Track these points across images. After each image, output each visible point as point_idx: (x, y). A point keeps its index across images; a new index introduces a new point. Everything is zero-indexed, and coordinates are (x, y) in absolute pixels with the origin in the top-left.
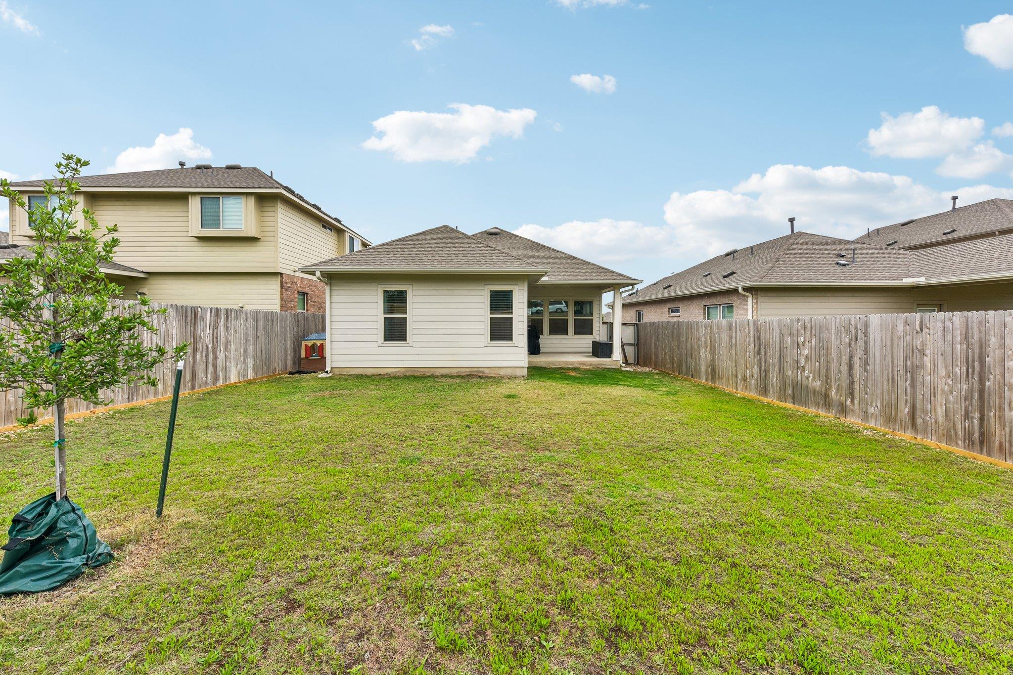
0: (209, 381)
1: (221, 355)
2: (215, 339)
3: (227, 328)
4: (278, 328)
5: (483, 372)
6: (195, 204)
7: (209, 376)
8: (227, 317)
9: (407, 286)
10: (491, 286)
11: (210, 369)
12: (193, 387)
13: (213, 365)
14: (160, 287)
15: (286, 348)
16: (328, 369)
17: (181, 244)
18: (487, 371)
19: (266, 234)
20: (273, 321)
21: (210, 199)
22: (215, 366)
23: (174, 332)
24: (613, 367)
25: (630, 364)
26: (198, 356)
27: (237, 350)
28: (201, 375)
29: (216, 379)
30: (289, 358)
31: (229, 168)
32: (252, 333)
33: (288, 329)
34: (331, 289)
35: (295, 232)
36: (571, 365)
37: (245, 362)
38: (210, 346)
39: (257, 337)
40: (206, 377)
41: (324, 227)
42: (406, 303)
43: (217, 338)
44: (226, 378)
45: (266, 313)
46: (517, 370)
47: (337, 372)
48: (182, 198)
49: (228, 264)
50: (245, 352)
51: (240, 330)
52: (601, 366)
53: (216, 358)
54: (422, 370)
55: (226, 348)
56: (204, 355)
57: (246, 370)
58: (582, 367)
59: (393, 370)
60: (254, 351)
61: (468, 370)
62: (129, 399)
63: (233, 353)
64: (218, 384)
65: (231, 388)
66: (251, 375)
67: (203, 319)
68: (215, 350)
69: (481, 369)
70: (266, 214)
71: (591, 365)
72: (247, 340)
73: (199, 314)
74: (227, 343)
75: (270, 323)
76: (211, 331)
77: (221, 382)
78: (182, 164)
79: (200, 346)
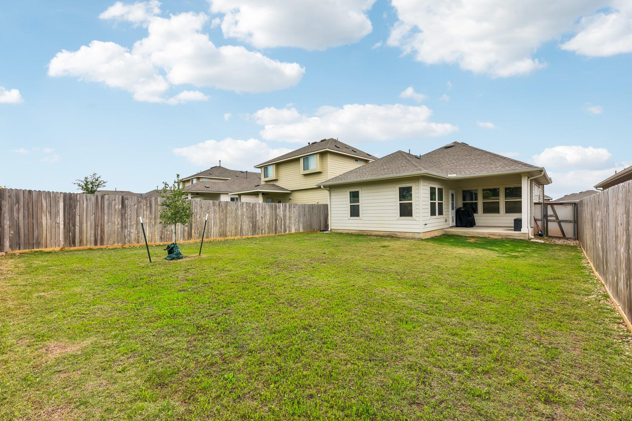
0: (282, 231)
1: (288, 222)
2: (285, 216)
3: (290, 211)
4: (315, 211)
5: (397, 235)
6: (302, 161)
7: (282, 229)
8: (290, 207)
9: (359, 189)
10: (400, 185)
11: (283, 227)
12: (276, 233)
13: (284, 225)
14: (297, 196)
15: (320, 220)
16: (329, 230)
17: (299, 178)
18: (398, 234)
19: (324, 170)
20: (313, 208)
21: (306, 158)
22: (285, 226)
23: (268, 213)
24: (522, 238)
25: (567, 239)
26: (277, 222)
27: (295, 220)
28: (279, 229)
29: (285, 231)
30: (322, 224)
31: (322, 141)
32: (301, 213)
33: (322, 212)
34: (330, 193)
35: (338, 166)
36: (482, 235)
37: (298, 225)
38: (283, 218)
39: (305, 215)
40: (281, 230)
41: (356, 160)
42: (358, 197)
43: (285, 215)
44: (290, 231)
45: (309, 205)
46: (416, 234)
47: (333, 231)
48: (298, 160)
49: (303, 186)
50: (299, 221)
51: (296, 212)
52: (508, 237)
53: (285, 223)
54: (367, 232)
55: (290, 219)
56: (280, 221)
57: (299, 228)
58: (491, 236)
59: (354, 231)
60: (303, 221)
61: (388, 233)
62: (253, 235)
63: (293, 221)
64: (286, 233)
65: (292, 234)
66: (301, 230)
67: (279, 208)
68: (285, 219)
69: (395, 233)
70: (324, 161)
71: (500, 235)
72: (299, 216)
73: (278, 206)
74: (290, 218)
75: (311, 209)
76: (283, 212)
77: (287, 232)
78: (309, 143)
79: (278, 218)
